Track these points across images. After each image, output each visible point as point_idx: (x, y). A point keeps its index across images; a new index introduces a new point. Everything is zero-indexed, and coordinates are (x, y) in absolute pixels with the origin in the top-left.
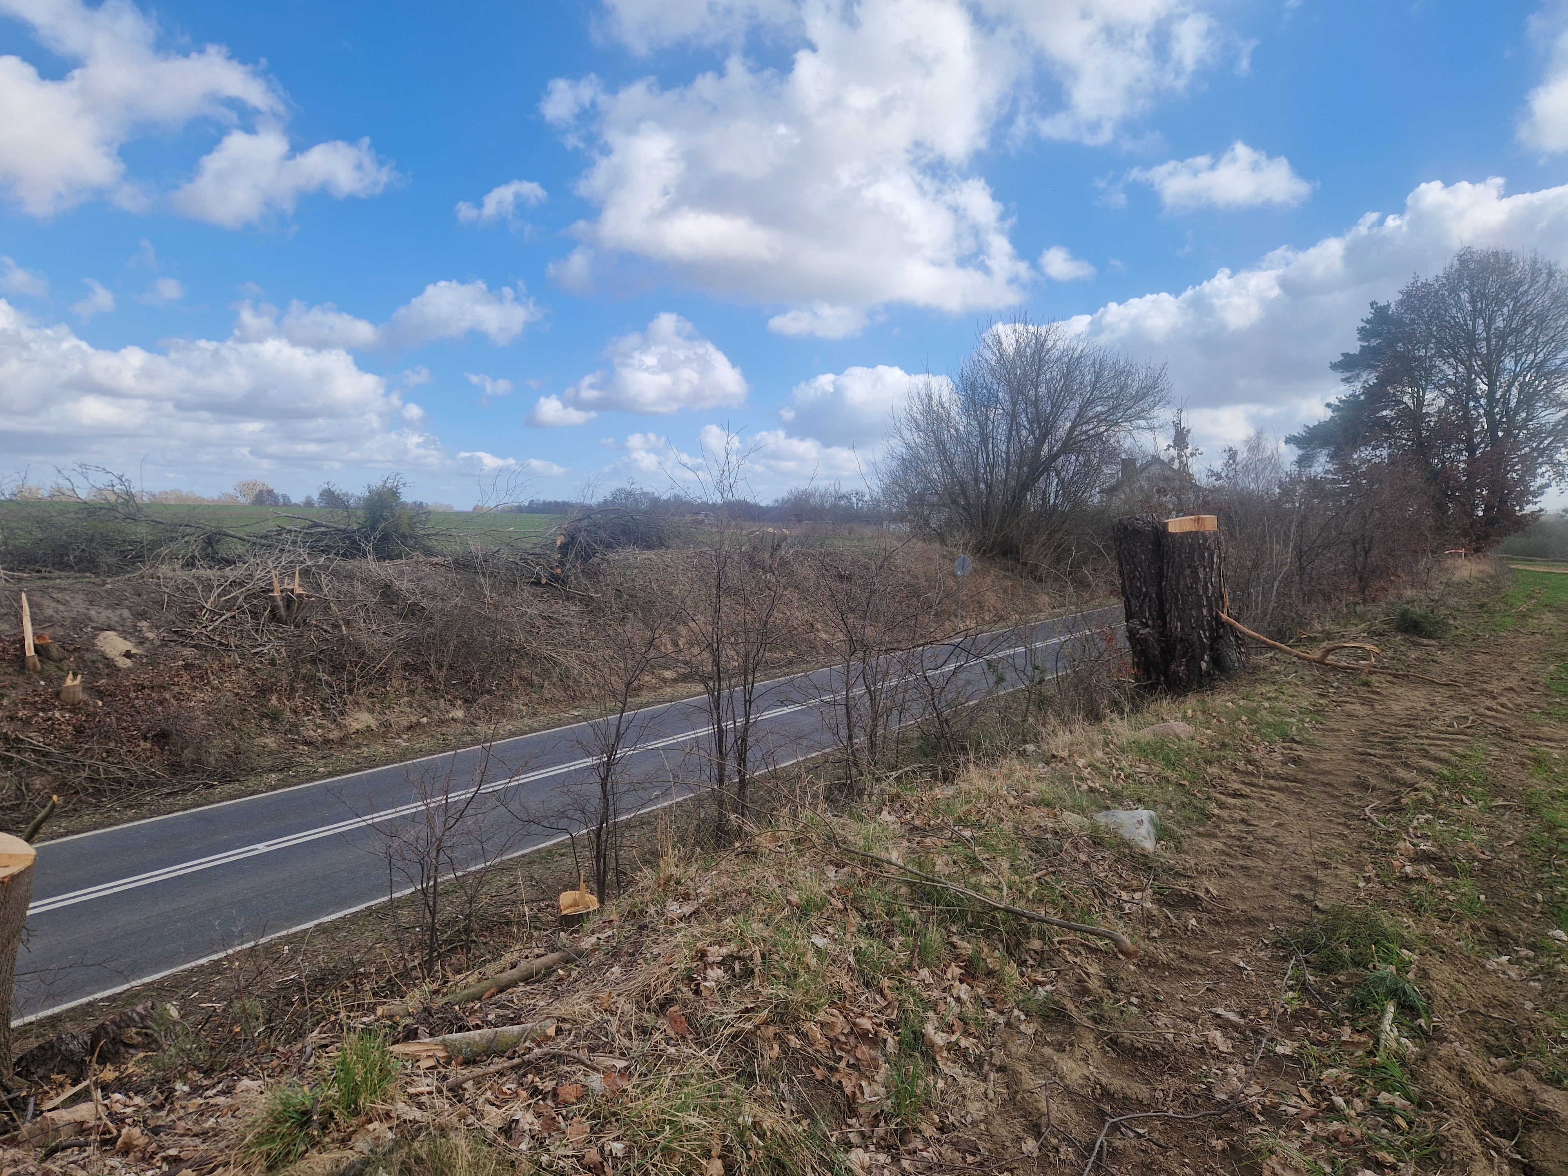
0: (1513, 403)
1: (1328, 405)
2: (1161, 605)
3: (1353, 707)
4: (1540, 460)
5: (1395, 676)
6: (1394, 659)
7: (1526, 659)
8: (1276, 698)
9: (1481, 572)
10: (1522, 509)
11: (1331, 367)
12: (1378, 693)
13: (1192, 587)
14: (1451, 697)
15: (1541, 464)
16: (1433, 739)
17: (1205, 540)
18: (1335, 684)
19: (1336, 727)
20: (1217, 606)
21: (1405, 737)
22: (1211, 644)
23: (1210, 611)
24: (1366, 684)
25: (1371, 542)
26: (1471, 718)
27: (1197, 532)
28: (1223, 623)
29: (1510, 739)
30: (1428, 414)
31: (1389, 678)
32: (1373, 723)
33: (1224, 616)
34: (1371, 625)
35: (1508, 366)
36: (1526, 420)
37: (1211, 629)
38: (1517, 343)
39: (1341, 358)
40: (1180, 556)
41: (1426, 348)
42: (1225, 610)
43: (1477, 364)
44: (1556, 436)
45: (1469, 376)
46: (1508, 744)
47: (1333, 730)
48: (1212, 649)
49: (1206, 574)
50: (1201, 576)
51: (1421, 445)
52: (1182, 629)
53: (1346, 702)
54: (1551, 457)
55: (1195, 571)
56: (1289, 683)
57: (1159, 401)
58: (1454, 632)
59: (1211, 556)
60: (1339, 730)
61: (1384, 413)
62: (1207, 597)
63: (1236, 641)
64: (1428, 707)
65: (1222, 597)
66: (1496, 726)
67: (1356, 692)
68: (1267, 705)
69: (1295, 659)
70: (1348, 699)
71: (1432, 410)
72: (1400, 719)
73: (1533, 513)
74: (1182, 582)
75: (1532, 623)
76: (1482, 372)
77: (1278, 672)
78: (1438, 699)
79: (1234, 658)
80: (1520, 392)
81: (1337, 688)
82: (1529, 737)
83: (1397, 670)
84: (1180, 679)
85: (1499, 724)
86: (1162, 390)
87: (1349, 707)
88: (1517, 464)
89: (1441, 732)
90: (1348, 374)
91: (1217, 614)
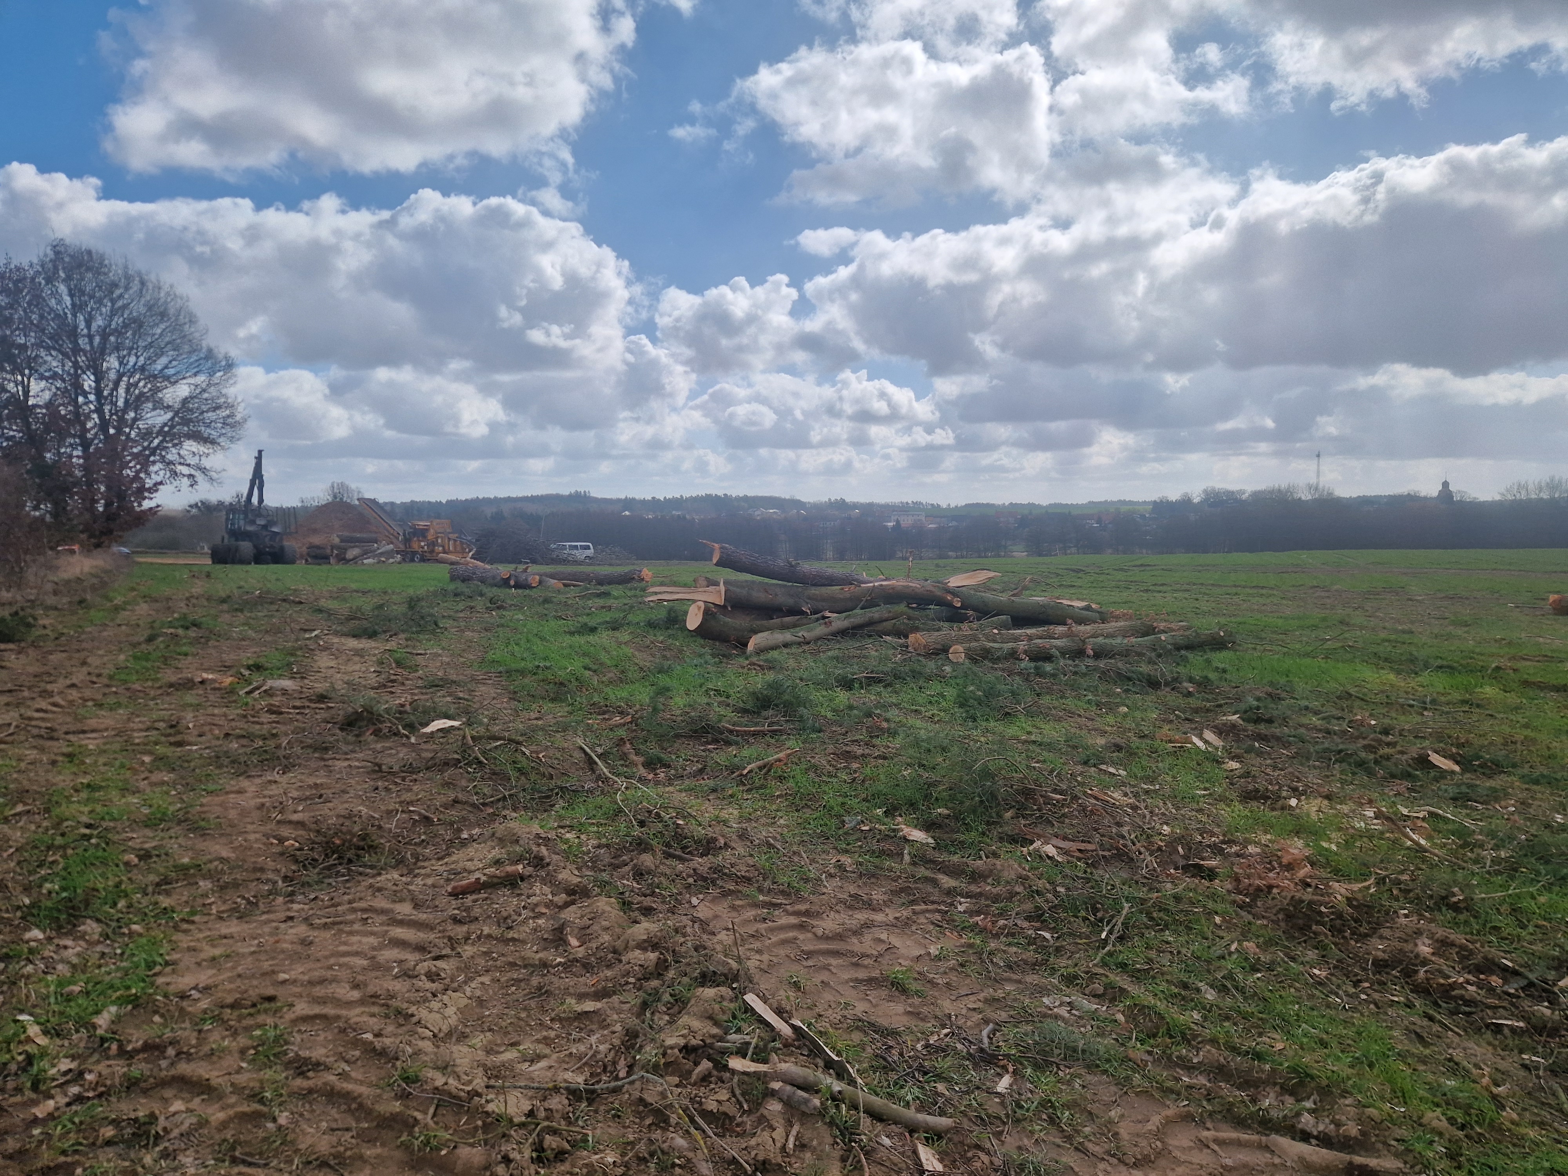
0: (121, 403)
4: (152, 459)
9: (95, 567)
10: (140, 505)
15: (154, 462)
30: (36, 406)
35: (112, 366)
36: (135, 420)
38: (119, 344)
41: (25, 336)
43: (82, 359)
44: (166, 436)
45: (76, 371)
51: (31, 437)
54: (163, 457)
71: (40, 401)
73: (150, 509)
76: (88, 369)
80: (127, 392)
82: (73, 732)
85: (44, 725)
88: (130, 461)
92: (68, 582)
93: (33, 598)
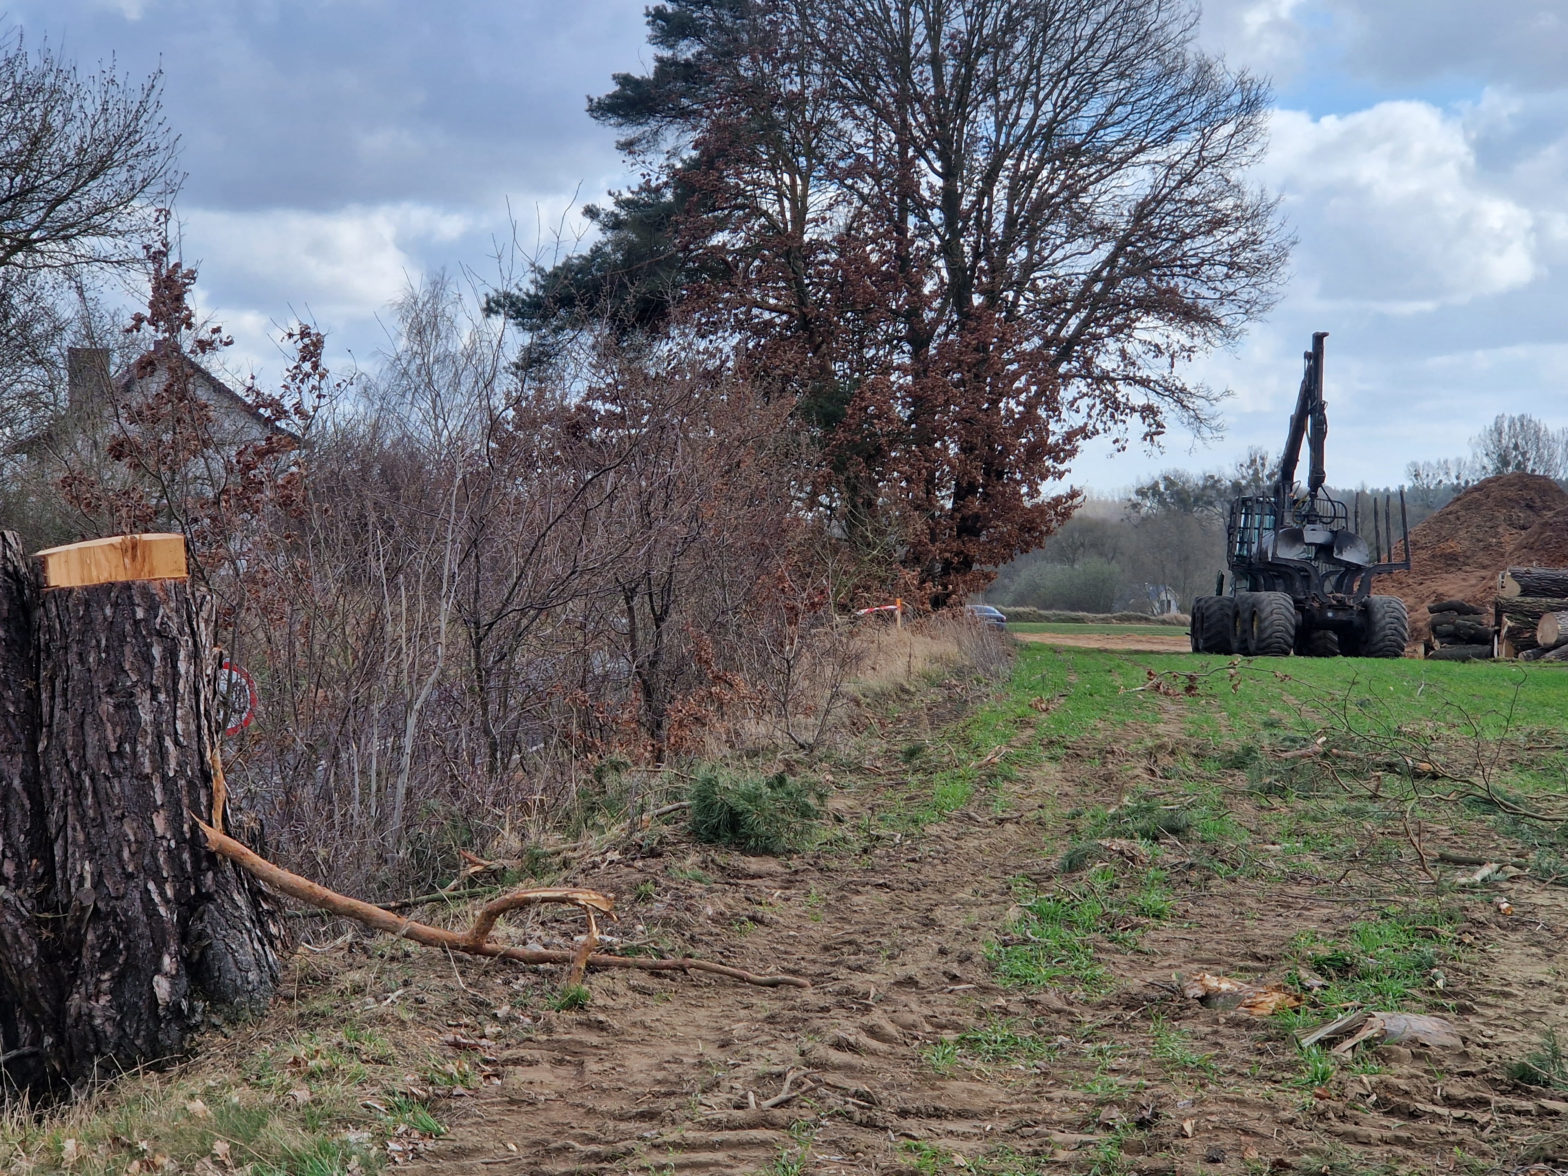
0: (998, 227)
1: (591, 212)
2: (39, 814)
3: (530, 1074)
4: (1063, 368)
5: (655, 972)
6: (666, 922)
7: (965, 894)
8: (330, 1073)
9: (936, 659)
10: (1034, 492)
11: (591, 110)
12: (600, 1026)
13: (120, 753)
14: (771, 1019)
15: (1067, 378)
16: (692, 1147)
17: (152, 609)
18: (502, 1011)
19: (471, 1141)
20: (195, 806)
21: (629, 1152)
22: (183, 922)
23: (176, 820)
24: (575, 1003)
25: (667, 589)
26: (790, 1076)
27: (127, 586)
28: (211, 856)
29: (870, 1125)
30: (818, 245)
31: (641, 979)
32: (571, 1116)
33: (214, 835)
34: (633, 826)
35: (982, 132)
36: (1029, 267)
37: (180, 876)
38: (997, 74)
39: (613, 88)
40: (82, 658)
41: (801, 73)
42: (217, 816)
43: (917, 120)
44: (1094, 308)
45: (903, 152)
46: (865, 1137)
47: (460, 1153)
48: (184, 937)
49: (160, 710)
50: (146, 716)
51: (805, 323)
52: (98, 884)
53: (517, 1062)
54: (1088, 362)
55: (127, 704)
56: (382, 1020)
57: (145, 183)
58: (825, 831)
59: (171, 656)
60: (477, 1151)
61: (719, 239)
62: (164, 779)
63: (255, 905)
64: (713, 1054)
65: (206, 778)
66: (845, 1092)
67: (549, 1029)
68: (302, 1094)
69: (412, 946)
70: (523, 1053)
71: (827, 233)
72: (635, 1098)
73: (1057, 500)
74: (92, 739)
75: (1008, 792)
76: (929, 145)
77: (358, 990)
78: (739, 1029)
79: (246, 956)
80: (1012, 197)
81: (508, 1020)
82: (918, 1114)
83: (661, 955)
84: (98, 1036)
85: (853, 1085)
86: (151, 151)
87: (520, 1076)
88: (1016, 376)
89: (717, 1126)
90: (630, 132)
91: (194, 828)
92: (881, 697)
93: (808, 737)
